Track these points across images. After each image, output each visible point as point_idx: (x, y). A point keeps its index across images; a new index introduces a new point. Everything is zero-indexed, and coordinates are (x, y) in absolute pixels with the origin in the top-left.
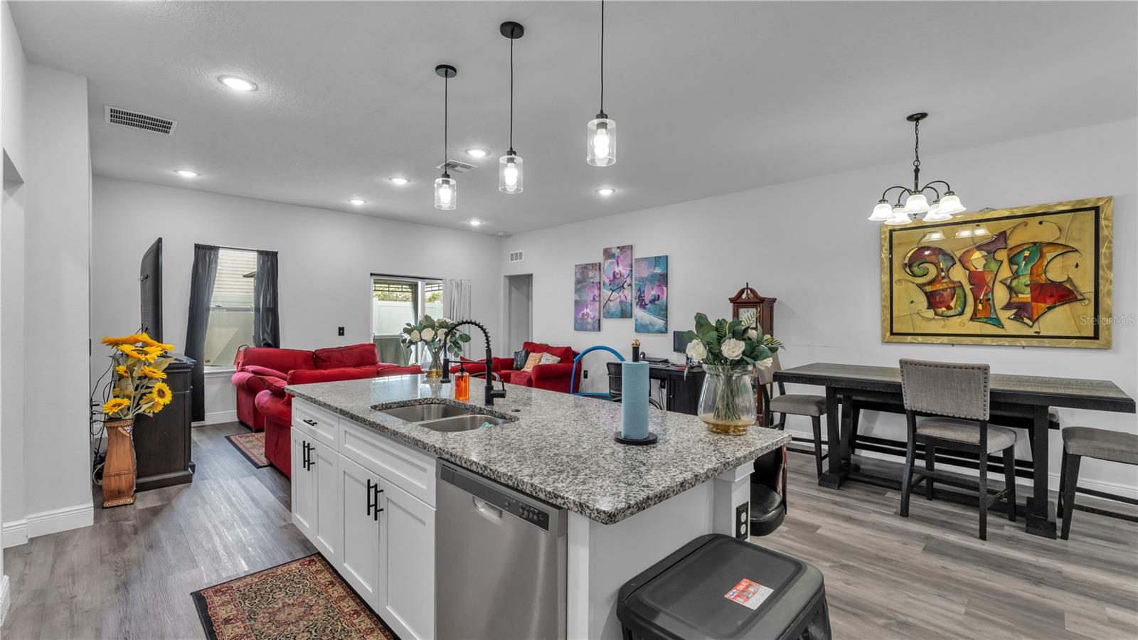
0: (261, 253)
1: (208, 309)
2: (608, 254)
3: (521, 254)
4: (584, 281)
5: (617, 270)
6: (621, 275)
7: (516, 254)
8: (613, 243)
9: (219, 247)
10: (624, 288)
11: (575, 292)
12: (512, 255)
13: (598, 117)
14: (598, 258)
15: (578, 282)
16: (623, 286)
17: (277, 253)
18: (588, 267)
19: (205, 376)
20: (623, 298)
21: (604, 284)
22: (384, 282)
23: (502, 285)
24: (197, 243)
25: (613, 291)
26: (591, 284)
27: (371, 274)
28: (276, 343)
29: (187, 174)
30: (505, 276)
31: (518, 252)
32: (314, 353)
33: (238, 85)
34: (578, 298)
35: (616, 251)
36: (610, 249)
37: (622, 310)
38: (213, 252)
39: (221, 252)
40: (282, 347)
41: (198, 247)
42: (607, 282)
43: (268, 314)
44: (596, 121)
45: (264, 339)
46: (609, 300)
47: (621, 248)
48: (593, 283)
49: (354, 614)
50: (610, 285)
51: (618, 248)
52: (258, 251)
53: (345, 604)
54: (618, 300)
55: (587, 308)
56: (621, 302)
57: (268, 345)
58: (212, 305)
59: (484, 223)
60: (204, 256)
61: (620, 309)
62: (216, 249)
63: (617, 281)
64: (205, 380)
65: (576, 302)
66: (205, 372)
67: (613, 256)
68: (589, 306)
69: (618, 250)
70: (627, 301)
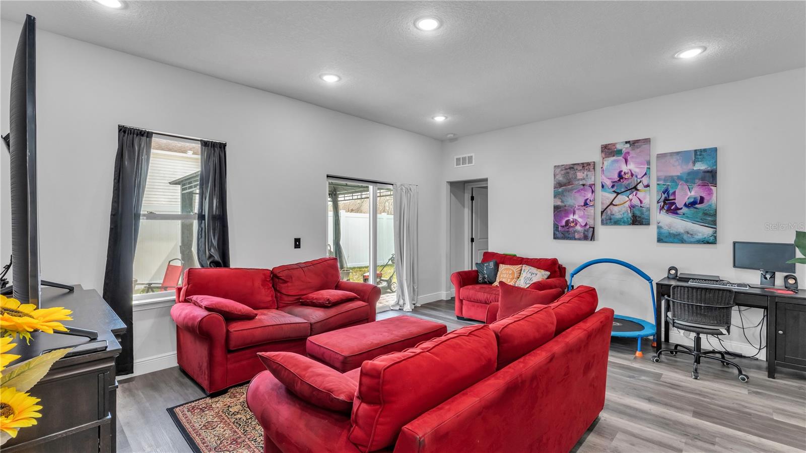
2: (608, 150)
3: (470, 158)
4: (569, 183)
5: (625, 169)
6: (632, 175)
7: (464, 159)
8: (618, 138)
10: (638, 190)
11: (555, 197)
12: (458, 160)
14: (592, 156)
15: (559, 185)
16: (635, 188)
18: (576, 167)
20: (636, 202)
21: (603, 186)
23: (444, 192)
25: (618, 194)
26: (582, 187)
28: (224, 261)
30: (447, 182)
31: (467, 155)
34: (559, 203)
35: (625, 148)
36: (614, 145)
37: (634, 216)
40: (233, 266)
42: (608, 183)
45: (211, 256)
46: (611, 204)
47: (633, 144)
48: (584, 185)
50: (613, 186)
51: (626, 142)
54: (628, 204)
55: (574, 213)
56: (632, 207)
57: (216, 264)
61: (630, 215)
63: (626, 183)
65: (556, 208)
67: (619, 152)
68: (577, 212)
69: (628, 145)
70: (642, 205)
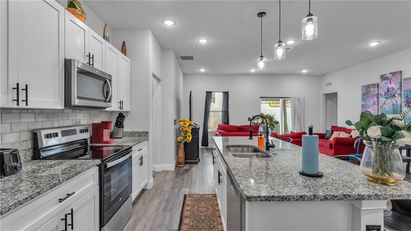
0: (224, 92)
1: (209, 111)
2: (383, 78)
3: (331, 83)
4: (367, 94)
5: (390, 86)
6: (393, 89)
7: (329, 83)
8: (387, 72)
9: (212, 92)
10: (395, 97)
11: (362, 100)
12: (326, 84)
13: (307, 16)
14: (377, 80)
15: (364, 95)
16: (394, 96)
17: (228, 92)
18: (370, 86)
19: (208, 133)
20: (395, 102)
21: (381, 95)
22: (266, 100)
23: (322, 99)
24: (207, 91)
25: (387, 98)
26: (372, 95)
27: (260, 97)
28: (228, 123)
29: (202, 70)
30: (323, 94)
31: (329, 82)
32: (239, 127)
33: (203, 41)
34: (364, 103)
35: (390, 76)
36: (385, 75)
37: (394, 109)
38: (211, 93)
39: (213, 93)
40: (230, 124)
41: (207, 92)
42: (383, 93)
43: (226, 113)
44: (306, 18)
45: (224, 121)
46: (384, 103)
47: (393, 74)
48: (373, 95)
49: (219, 217)
50: (385, 95)
51: (390, 73)
52: (223, 92)
53: (218, 213)
54: (391, 103)
55: (369, 108)
56: (393, 105)
57: (225, 123)
58: (210, 110)
59: (309, 71)
60: (209, 95)
61: (392, 109)
62: (211, 92)
63: (390, 93)
64: (209, 134)
65: (362, 105)
66: (208, 131)
67: (387, 78)
68: (371, 107)
69: (391, 75)
70: (397, 104)
